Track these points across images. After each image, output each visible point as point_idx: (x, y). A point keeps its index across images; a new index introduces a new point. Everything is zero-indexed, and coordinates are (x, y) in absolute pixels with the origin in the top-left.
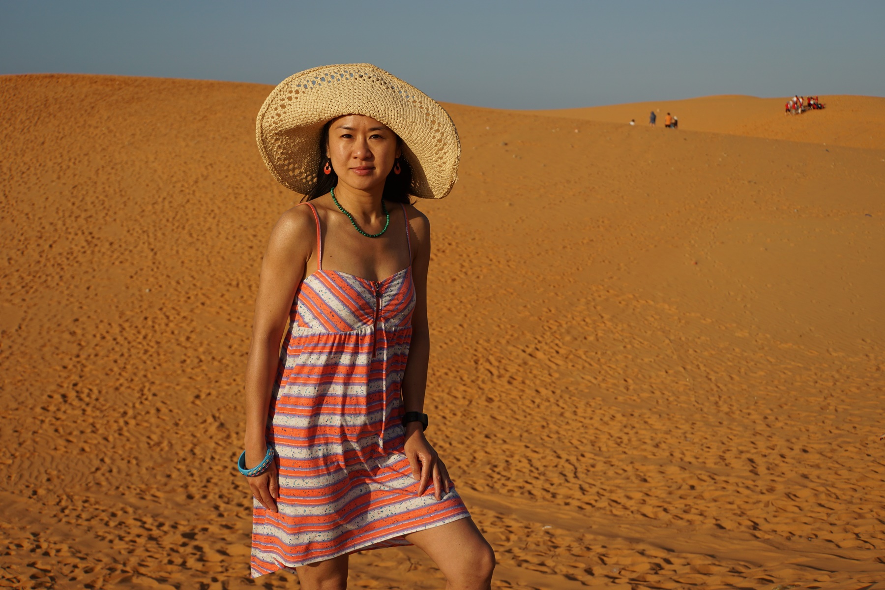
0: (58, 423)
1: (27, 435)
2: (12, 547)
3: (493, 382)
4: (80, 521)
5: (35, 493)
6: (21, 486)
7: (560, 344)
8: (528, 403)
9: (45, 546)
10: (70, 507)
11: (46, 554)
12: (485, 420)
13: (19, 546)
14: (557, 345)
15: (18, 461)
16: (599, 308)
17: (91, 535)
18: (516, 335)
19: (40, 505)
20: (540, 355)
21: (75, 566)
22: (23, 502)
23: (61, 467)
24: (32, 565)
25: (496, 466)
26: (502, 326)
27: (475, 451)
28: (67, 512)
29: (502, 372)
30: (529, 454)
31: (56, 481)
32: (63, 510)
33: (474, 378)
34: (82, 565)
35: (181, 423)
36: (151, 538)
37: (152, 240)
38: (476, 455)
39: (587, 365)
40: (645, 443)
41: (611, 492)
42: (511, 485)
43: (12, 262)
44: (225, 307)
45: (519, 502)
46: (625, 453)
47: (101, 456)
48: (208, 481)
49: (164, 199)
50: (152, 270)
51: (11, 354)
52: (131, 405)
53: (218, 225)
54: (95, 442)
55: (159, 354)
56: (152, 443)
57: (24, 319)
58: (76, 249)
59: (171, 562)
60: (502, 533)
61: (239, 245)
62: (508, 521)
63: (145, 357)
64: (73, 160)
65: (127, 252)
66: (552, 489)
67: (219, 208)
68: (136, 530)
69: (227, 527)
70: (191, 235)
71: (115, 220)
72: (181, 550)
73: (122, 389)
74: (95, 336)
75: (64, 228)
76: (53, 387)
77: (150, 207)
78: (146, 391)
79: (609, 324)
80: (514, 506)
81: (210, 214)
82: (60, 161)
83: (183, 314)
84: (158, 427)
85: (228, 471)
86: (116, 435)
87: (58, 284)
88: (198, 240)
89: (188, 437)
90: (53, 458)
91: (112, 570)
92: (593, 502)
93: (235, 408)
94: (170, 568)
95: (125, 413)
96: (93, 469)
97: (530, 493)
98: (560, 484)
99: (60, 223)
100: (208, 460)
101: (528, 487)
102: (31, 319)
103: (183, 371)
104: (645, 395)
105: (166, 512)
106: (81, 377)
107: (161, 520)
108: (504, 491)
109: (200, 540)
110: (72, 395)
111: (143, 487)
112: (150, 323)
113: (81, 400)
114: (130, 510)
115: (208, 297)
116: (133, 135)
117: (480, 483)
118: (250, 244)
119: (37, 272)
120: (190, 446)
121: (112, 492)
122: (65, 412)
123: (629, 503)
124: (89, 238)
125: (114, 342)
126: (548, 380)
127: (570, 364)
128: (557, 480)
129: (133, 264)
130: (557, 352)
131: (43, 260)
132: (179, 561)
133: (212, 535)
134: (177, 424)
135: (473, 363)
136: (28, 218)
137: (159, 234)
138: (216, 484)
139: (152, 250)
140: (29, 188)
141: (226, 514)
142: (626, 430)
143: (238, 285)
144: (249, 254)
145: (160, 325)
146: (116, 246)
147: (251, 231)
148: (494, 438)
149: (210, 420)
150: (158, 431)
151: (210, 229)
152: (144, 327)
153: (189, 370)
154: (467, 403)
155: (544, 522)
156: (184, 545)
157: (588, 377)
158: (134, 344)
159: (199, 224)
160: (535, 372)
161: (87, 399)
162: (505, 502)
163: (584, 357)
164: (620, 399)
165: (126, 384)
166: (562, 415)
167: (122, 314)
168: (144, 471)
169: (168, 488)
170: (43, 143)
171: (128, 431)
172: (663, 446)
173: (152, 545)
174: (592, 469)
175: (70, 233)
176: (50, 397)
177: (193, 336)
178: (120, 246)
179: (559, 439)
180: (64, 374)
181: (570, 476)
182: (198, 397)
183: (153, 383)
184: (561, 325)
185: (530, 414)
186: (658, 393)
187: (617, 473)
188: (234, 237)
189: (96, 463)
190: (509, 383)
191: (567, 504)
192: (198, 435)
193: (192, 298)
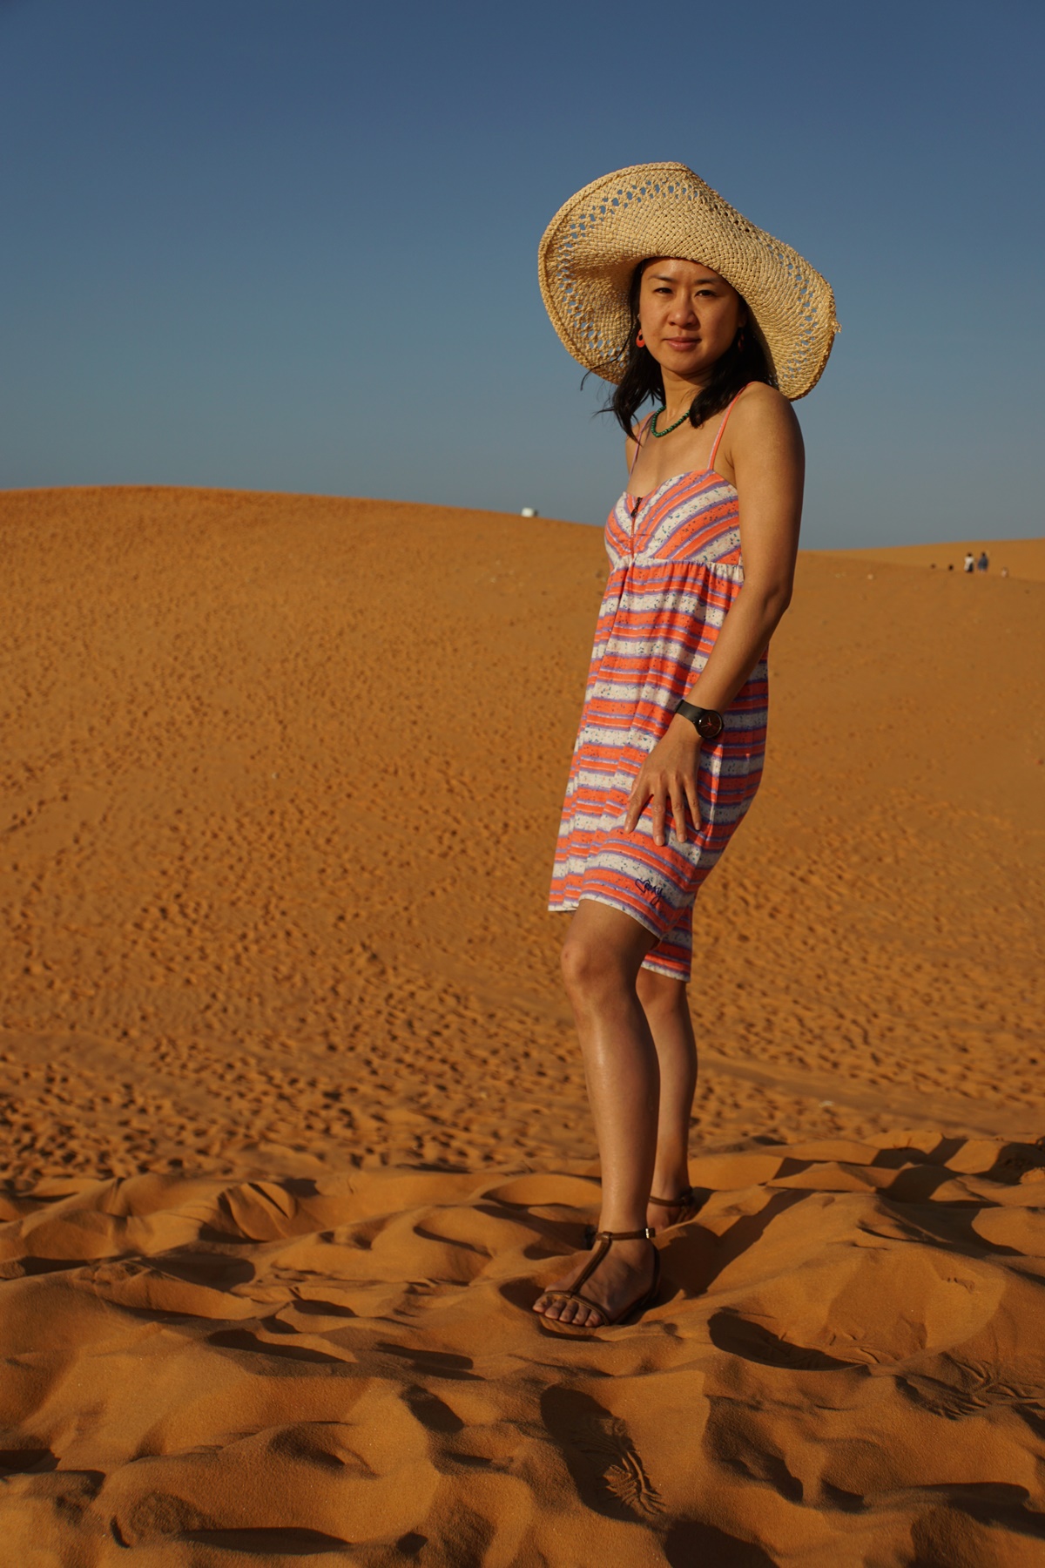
0: (156, 945)
1: (114, 959)
2: (98, 1101)
3: (748, 913)
4: (186, 1072)
5: (125, 1034)
6: (107, 1024)
7: (844, 866)
8: (798, 944)
9: (140, 1101)
10: (173, 1054)
11: (143, 1111)
12: (738, 965)
13: (106, 1100)
14: (840, 867)
15: (102, 992)
16: (900, 819)
17: (201, 1091)
18: (781, 852)
19: (132, 1050)
20: (815, 880)
21: (182, 1128)
22: (110, 1044)
23: (160, 1002)
24: (125, 1123)
25: (752, 1025)
26: (762, 839)
27: (723, 1005)
28: (168, 1060)
29: (762, 901)
30: (800, 1011)
31: (153, 1020)
32: (163, 1057)
33: (721, 908)
34: (191, 1126)
35: (319, 952)
36: (281, 1097)
37: (280, 709)
38: (726, 1010)
39: (882, 896)
40: (964, 1003)
41: (917, 1062)
42: (773, 1050)
43: (95, 733)
44: (379, 800)
45: (785, 1071)
46: (935, 1014)
47: (213, 990)
48: (357, 1028)
49: (297, 655)
50: (281, 749)
51: (94, 853)
52: (251, 925)
53: (369, 691)
54: (204, 971)
55: (289, 860)
56: (280, 976)
57: (110, 808)
58: (179, 718)
59: (309, 1127)
60: (764, 1109)
61: (398, 719)
62: (771, 1094)
63: (271, 864)
64: (175, 602)
65: (247, 725)
66: (832, 1057)
67: (372, 669)
68: (260, 1085)
69: (383, 1087)
70: (333, 704)
71: (231, 682)
72: (323, 1113)
73: (241, 904)
74: (203, 833)
75: (163, 690)
76: (148, 898)
77: (278, 666)
78: (272, 907)
79: (914, 841)
80: (779, 1077)
81: (358, 677)
82: (157, 601)
83: (322, 808)
84: (288, 955)
85: (382, 1018)
86: (233, 964)
87: (155, 764)
88: (342, 711)
89: (329, 971)
90: (149, 991)
91: (232, 1134)
92: (891, 1075)
93: (392, 935)
94: (308, 1134)
95: (244, 936)
96: (202, 1006)
97: (801, 1060)
98: (844, 1052)
99: (157, 685)
100: (355, 1001)
101: (798, 1053)
102: (120, 809)
103: (323, 884)
104: (965, 940)
105: (301, 1066)
106: (185, 886)
107: (293, 1075)
108: (765, 1057)
109: (347, 1102)
110: (174, 909)
111: (269, 1032)
112: (277, 818)
113: (185, 915)
114: (252, 1061)
115: (356, 788)
116: (256, 570)
117: (731, 1045)
118: (413, 718)
119: (127, 747)
120: (330, 983)
121: (228, 1037)
122: (164, 931)
123: (942, 1078)
124: (197, 704)
125: (229, 843)
126: (826, 914)
127: (858, 895)
128: (839, 1045)
129: (254, 740)
130: (840, 877)
131: (135, 732)
132: (320, 1125)
133: (364, 1097)
134: (313, 953)
135: (720, 888)
136: (116, 677)
137: (290, 702)
138: (366, 1034)
139: (281, 722)
140: (117, 637)
141: (381, 1072)
142: (937, 985)
143: (396, 772)
144: (412, 731)
145: (290, 821)
146: (232, 716)
147: (415, 702)
148: (749, 989)
149: (358, 949)
150: (288, 961)
151: (358, 697)
152: (269, 824)
153: (329, 883)
154: (711, 940)
155: (822, 1098)
156: (327, 1107)
157: (884, 913)
158: (257, 845)
159: (344, 690)
160: (808, 902)
161: (194, 916)
162: (767, 1071)
163: (878, 885)
164: (930, 943)
165: (245, 898)
166: (846, 961)
167: (240, 806)
168: (269, 1012)
169: (302, 1035)
170: (136, 578)
171: (249, 959)
172: (990, 1007)
173: (283, 1106)
174: (889, 1034)
175: (171, 698)
176: (145, 910)
177: (336, 838)
178: (238, 716)
179: (842, 993)
180: (163, 881)
181: (858, 1041)
182: (341, 918)
183: (281, 898)
184: (844, 841)
185: (800, 960)
186: (983, 938)
187: (924, 1040)
188: (392, 708)
189: (206, 999)
190: (772, 916)
191: (853, 1076)
192: (342, 968)
193: (335, 788)
